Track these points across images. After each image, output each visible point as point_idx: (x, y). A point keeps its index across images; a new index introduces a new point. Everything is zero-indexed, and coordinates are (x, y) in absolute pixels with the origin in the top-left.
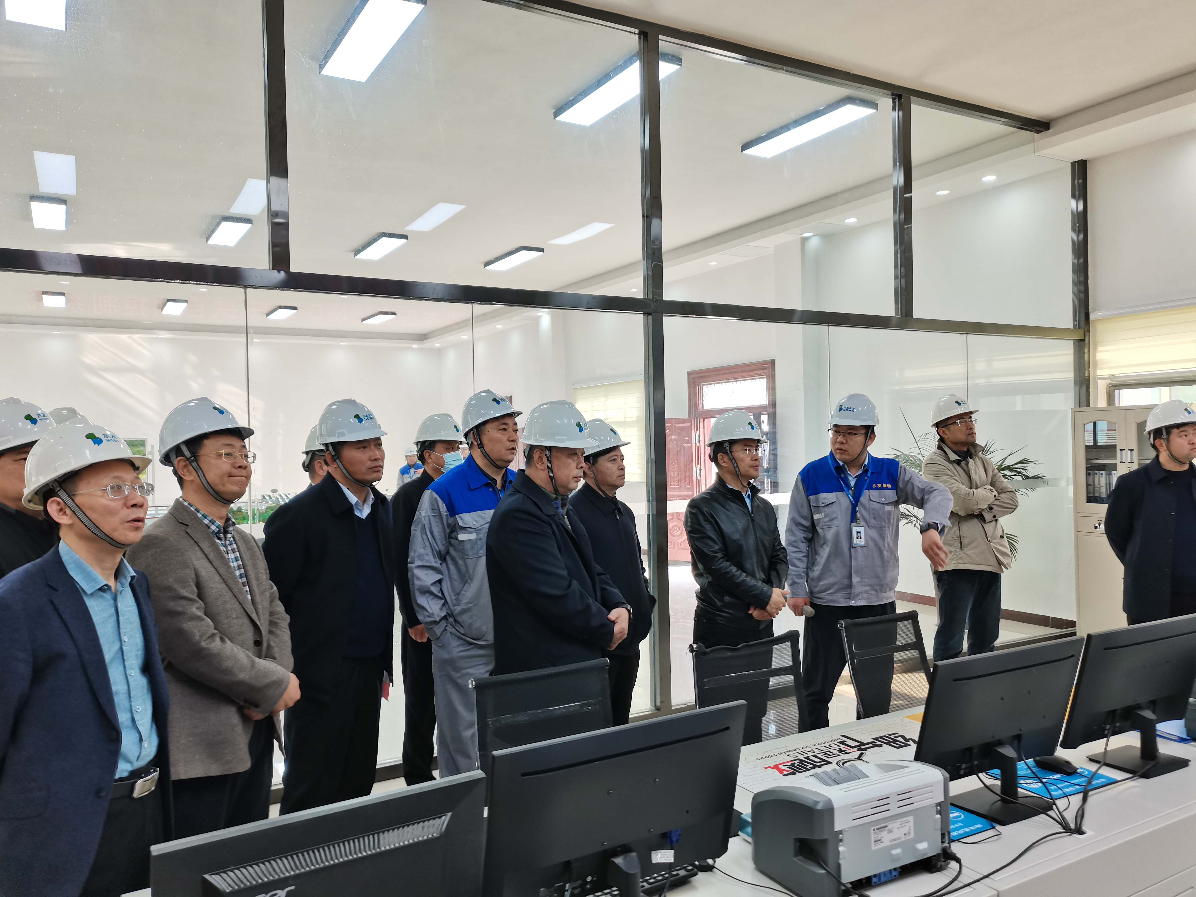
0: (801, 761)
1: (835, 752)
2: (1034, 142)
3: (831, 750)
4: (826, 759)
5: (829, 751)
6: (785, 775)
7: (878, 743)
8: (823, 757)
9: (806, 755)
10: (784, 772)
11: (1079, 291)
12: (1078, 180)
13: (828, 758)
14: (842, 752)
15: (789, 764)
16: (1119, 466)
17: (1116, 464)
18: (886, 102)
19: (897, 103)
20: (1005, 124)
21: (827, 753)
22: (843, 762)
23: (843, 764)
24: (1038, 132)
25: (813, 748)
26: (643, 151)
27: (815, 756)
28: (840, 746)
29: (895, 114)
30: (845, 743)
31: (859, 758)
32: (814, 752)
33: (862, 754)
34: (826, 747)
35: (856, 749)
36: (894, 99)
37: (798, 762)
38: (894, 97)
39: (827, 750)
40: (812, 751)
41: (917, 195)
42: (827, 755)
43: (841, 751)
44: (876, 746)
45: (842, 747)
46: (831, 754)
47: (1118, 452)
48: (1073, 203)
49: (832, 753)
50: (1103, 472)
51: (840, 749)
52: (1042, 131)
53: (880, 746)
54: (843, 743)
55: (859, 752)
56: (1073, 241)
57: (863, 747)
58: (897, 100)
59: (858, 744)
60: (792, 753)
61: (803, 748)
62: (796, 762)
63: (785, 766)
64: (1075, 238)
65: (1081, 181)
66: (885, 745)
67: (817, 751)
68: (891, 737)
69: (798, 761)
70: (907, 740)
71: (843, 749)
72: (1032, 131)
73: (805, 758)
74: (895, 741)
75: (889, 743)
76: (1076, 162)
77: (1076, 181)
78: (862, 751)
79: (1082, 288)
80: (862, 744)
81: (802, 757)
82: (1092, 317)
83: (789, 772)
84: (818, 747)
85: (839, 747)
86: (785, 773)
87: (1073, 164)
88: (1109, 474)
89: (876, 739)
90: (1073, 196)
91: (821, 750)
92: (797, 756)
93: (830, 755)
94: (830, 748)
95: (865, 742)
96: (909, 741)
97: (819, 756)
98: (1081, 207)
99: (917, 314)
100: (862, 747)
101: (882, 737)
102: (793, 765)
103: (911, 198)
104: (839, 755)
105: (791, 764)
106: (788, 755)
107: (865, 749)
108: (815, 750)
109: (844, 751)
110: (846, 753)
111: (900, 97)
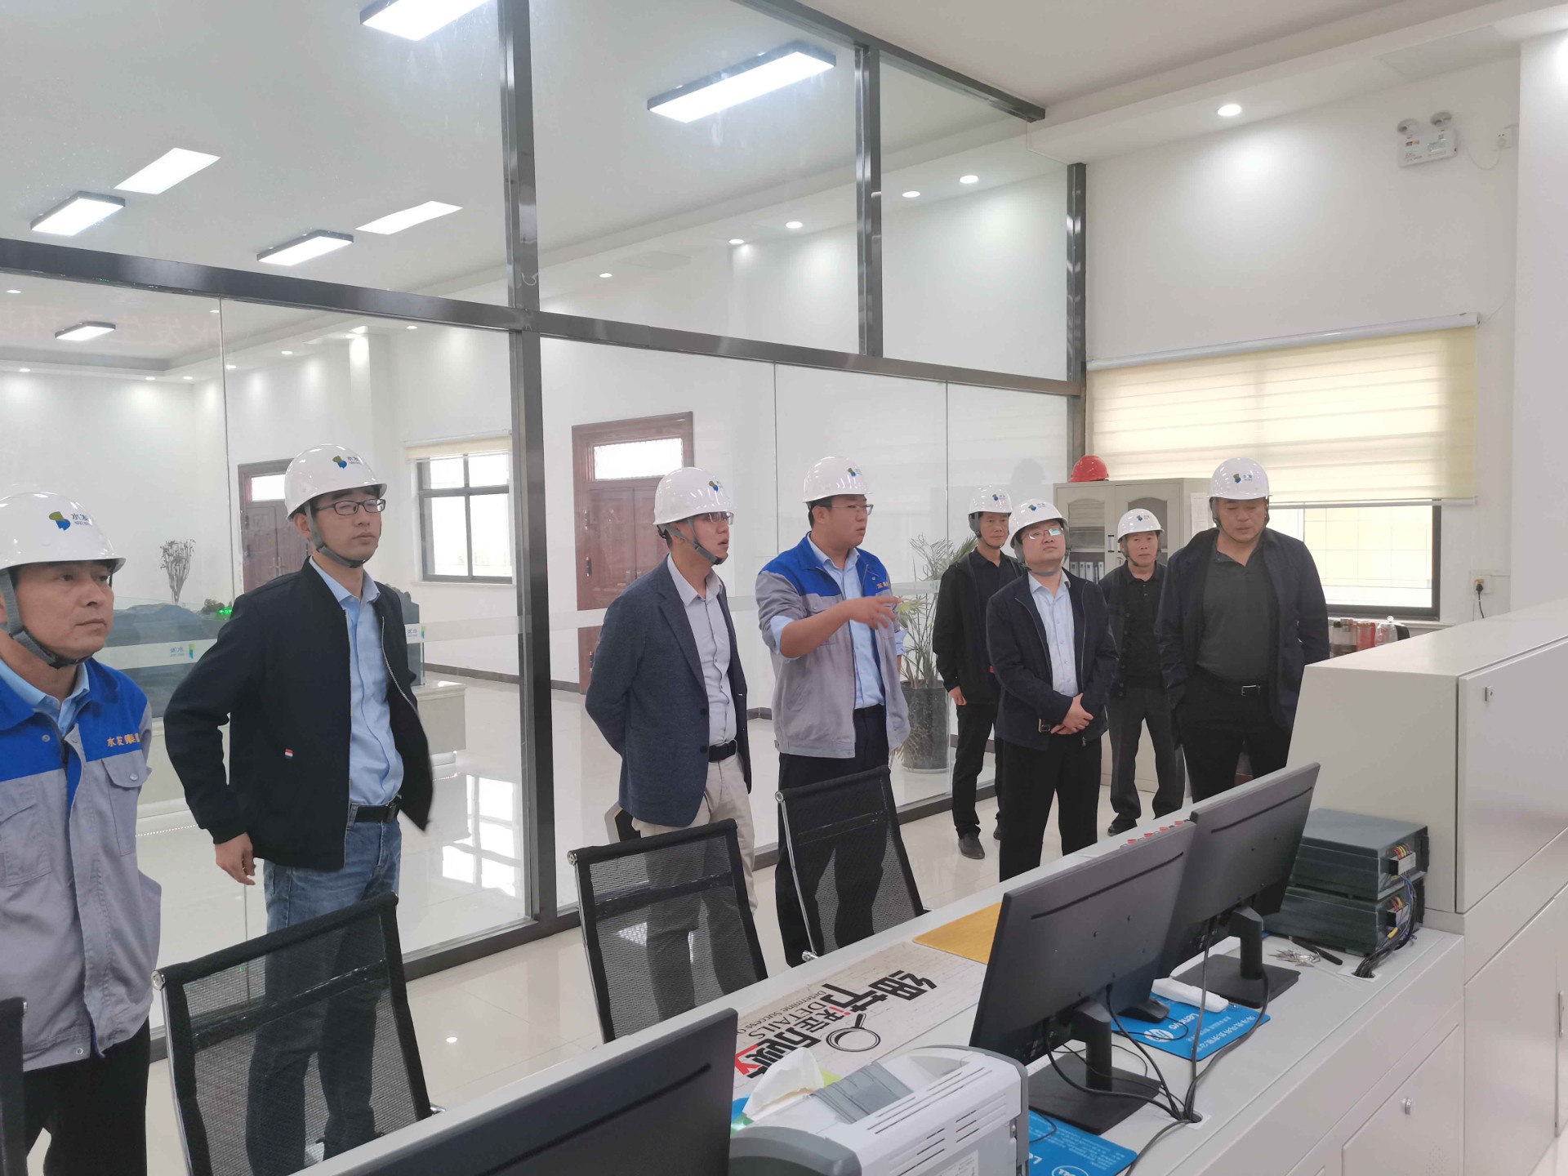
0: (772, 1044)
1: (821, 1018)
2: (1026, 133)
3: (813, 1016)
4: (808, 1033)
5: (811, 1019)
6: (752, 1076)
7: (879, 993)
8: (804, 1031)
9: (777, 1031)
10: (749, 1069)
11: (1075, 338)
12: (1076, 190)
13: (812, 1031)
14: (831, 1017)
15: (754, 1052)
16: (1107, 555)
17: (1103, 553)
18: (847, 54)
19: (862, 57)
20: (994, 105)
21: (809, 1021)
22: (835, 1036)
23: (837, 1040)
24: (1031, 120)
25: (786, 1014)
26: (504, 90)
27: (791, 1030)
28: (824, 1006)
29: (858, 74)
30: (832, 998)
31: (858, 1026)
32: (789, 1023)
33: (860, 1018)
34: (806, 1011)
35: (849, 1008)
36: (857, 51)
37: (768, 1047)
38: (858, 47)
39: (806, 1016)
40: (785, 1021)
41: (885, 193)
42: (809, 1026)
43: (828, 1015)
44: (876, 999)
45: (828, 1006)
46: (814, 1023)
47: (1107, 538)
48: (1069, 223)
49: (817, 1021)
50: (1091, 564)
51: (826, 1011)
52: (1035, 120)
53: (883, 998)
54: (827, 999)
55: (855, 1015)
56: (1068, 272)
57: (859, 1003)
58: (862, 53)
59: (851, 998)
60: (755, 1028)
61: (770, 1017)
62: (765, 1046)
63: (748, 1057)
64: (1071, 269)
65: (1079, 192)
66: (890, 997)
67: (793, 1021)
68: (896, 978)
69: (768, 1044)
70: (919, 982)
71: (831, 1011)
72: (1024, 119)
73: (775, 1036)
74: (902, 986)
75: (894, 992)
76: (1072, 165)
77: (1074, 193)
78: (860, 1012)
79: (1078, 334)
80: (857, 998)
81: (770, 1036)
82: (1089, 366)
83: (756, 1069)
84: (792, 1011)
85: (825, 1008)
86: (752, 1071)
87: (1070, 167)
88: (1096, 566)
89: (874, 985)
90: (1070, 212)
91: (799, 1018)
92: (764, 1035)
93: (813, 1026)
94: (811, 1013)
95: (860, 993)
96: (922, 984)
97: (797, 1029)
98: (1078, 227)
99: (888, 353)
100: (857, 1003)
101: (882, 981)
102: (760, 1052)
103: (879, 198)
104: (827, 1024)
105: (758, 1051)
106: (750, 1035)
107: (863, 1007)
108: (791, 1019)
109: (833, 1015)
110: (838, 1018)
111: (866, 48)
